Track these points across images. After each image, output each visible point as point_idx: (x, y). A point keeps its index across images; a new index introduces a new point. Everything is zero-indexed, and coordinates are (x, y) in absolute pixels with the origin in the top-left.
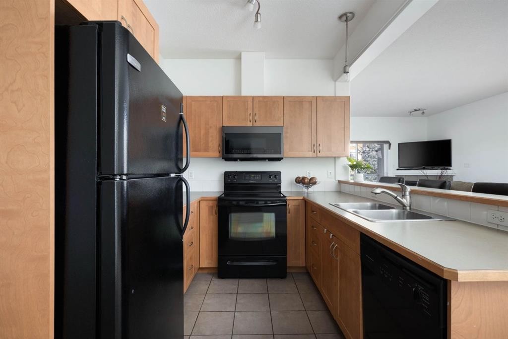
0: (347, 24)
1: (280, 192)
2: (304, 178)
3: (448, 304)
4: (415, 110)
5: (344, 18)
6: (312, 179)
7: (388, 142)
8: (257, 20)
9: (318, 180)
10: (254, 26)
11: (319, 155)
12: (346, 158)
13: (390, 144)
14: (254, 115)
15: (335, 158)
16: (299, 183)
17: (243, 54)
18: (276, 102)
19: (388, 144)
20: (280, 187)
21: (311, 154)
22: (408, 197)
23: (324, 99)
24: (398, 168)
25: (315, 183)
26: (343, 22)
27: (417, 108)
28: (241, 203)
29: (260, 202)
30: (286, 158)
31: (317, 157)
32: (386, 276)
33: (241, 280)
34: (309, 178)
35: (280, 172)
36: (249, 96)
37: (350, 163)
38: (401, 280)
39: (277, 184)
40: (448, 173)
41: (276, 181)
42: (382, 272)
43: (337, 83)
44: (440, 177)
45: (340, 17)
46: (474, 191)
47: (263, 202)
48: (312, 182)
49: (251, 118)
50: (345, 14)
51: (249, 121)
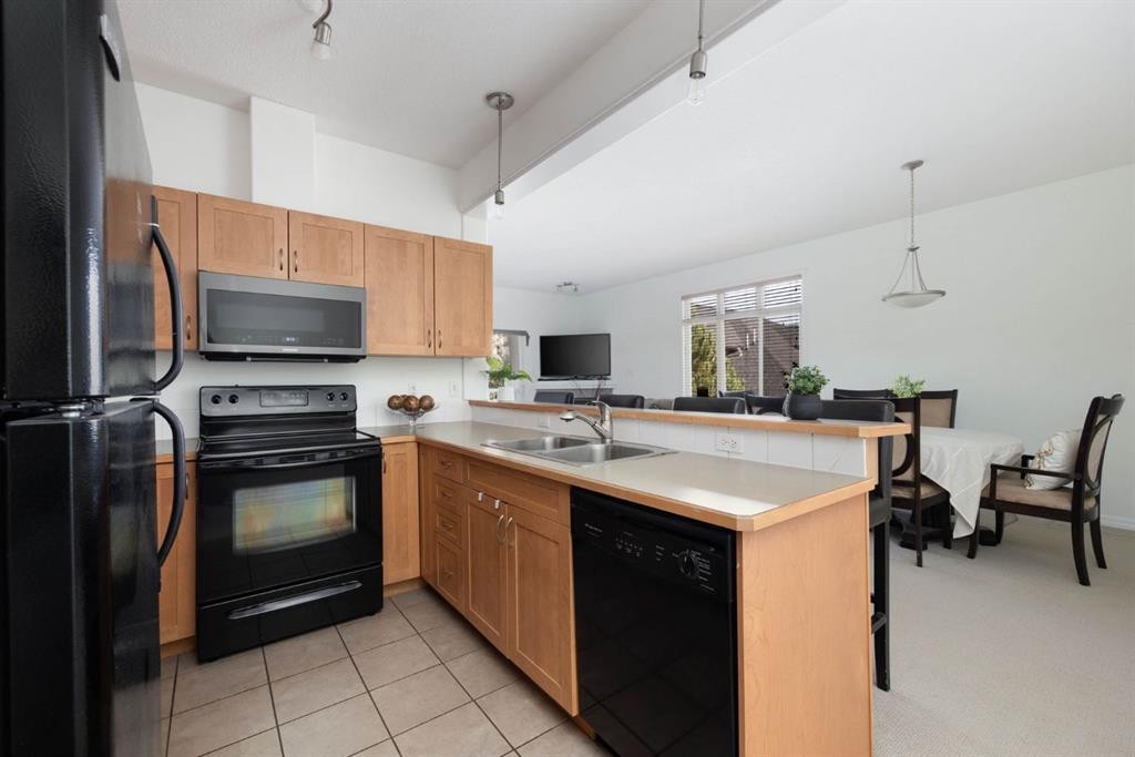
0: (500, 114)
1: (355, 431)
2: (408, 399)
3: (738, 566)
4: (566, 284)
5: (495, 100)
6: (424, 398)
7: (524, 333)
8: (322, 37)
9: (436, 401)
10: (312, 49)
11: (439, 352)
12: (484, 359)
13: (528, 338)
14: (292, 254)
15: (463, 358)
16: (397, 408)
17: (254, 101)
18: (348, 235)
19: (525, 337)
20: (353, 420)
21: (422, 350)
22: (607, 423)
23: (448, 243)
24: (539, 377)
25: (430, 407)
26: (491, 106)
27: (567, 281)
28: (247, 463)
29: (318, 456)
30: (370, 355)
31: (435, 357)
32: (629, 551)
33: (268, 649)
34: (419, 397)
35: (353, 386)
36: (278, 209)
37: (488, 368)
38: (659, 550)
39: (346, 413)
40: (607, 384)
41: (344, 407)
42: (620, 547)
43: (465, 217)
44: (598, 390)
45: (489, 97)
46: (676, 408)
47: (327, 455)
48: (425, 405)
49: (284, 260)
50: (498, 94)
51: (277, 267)
